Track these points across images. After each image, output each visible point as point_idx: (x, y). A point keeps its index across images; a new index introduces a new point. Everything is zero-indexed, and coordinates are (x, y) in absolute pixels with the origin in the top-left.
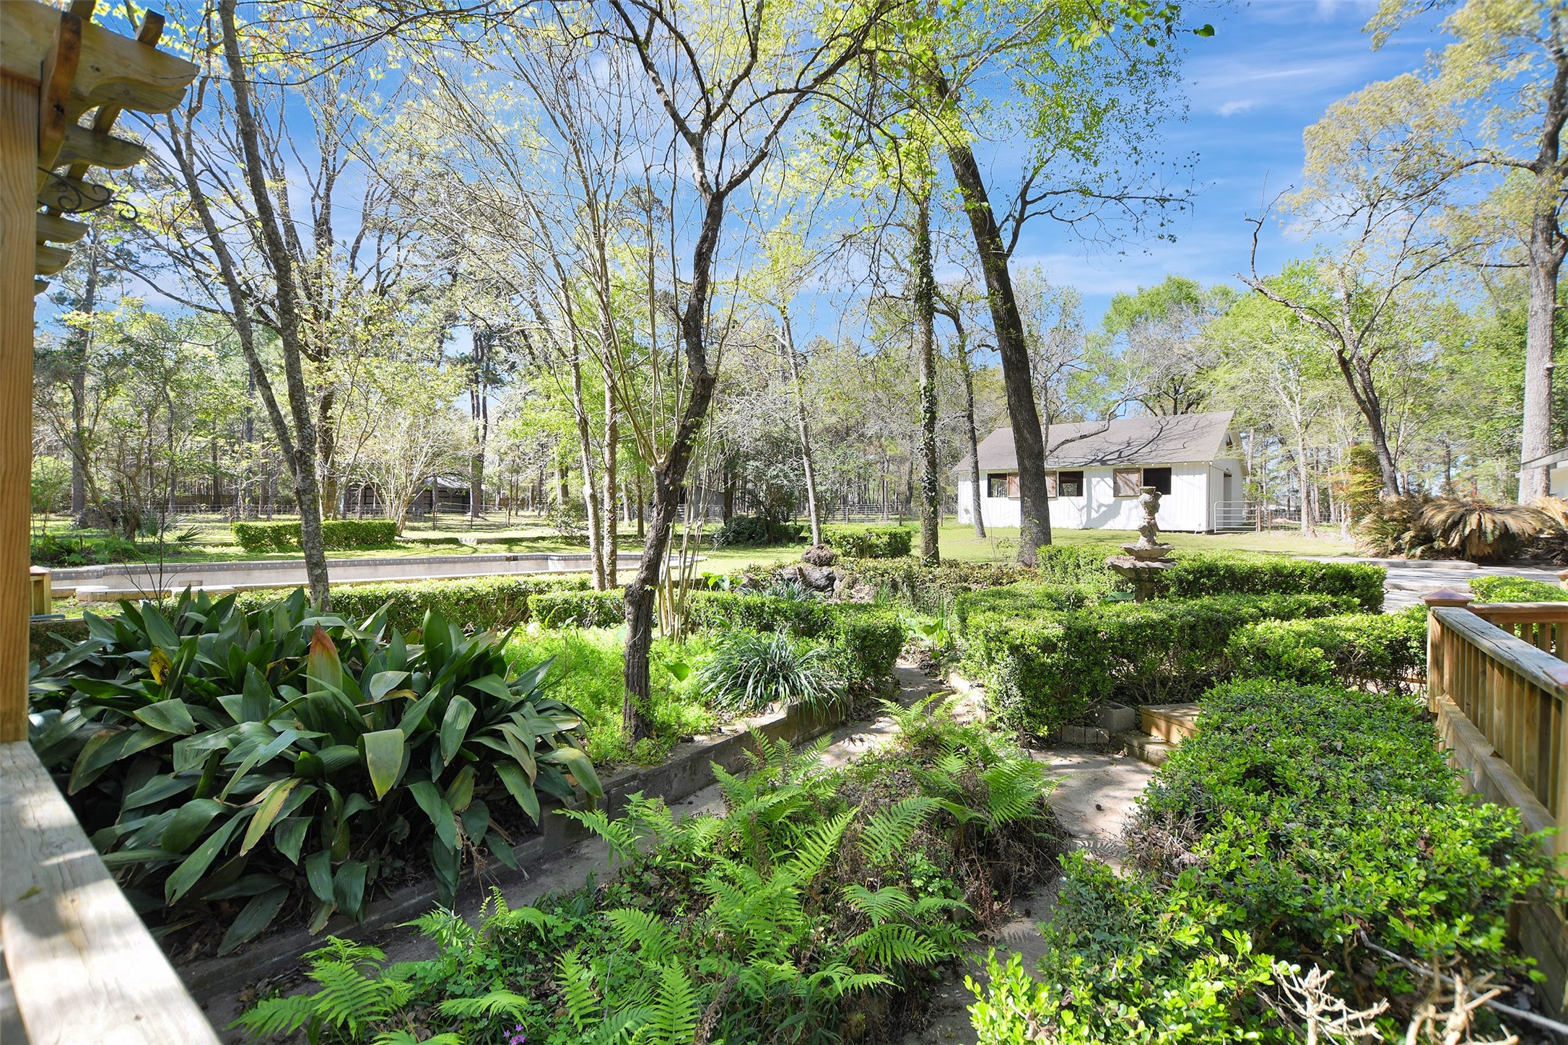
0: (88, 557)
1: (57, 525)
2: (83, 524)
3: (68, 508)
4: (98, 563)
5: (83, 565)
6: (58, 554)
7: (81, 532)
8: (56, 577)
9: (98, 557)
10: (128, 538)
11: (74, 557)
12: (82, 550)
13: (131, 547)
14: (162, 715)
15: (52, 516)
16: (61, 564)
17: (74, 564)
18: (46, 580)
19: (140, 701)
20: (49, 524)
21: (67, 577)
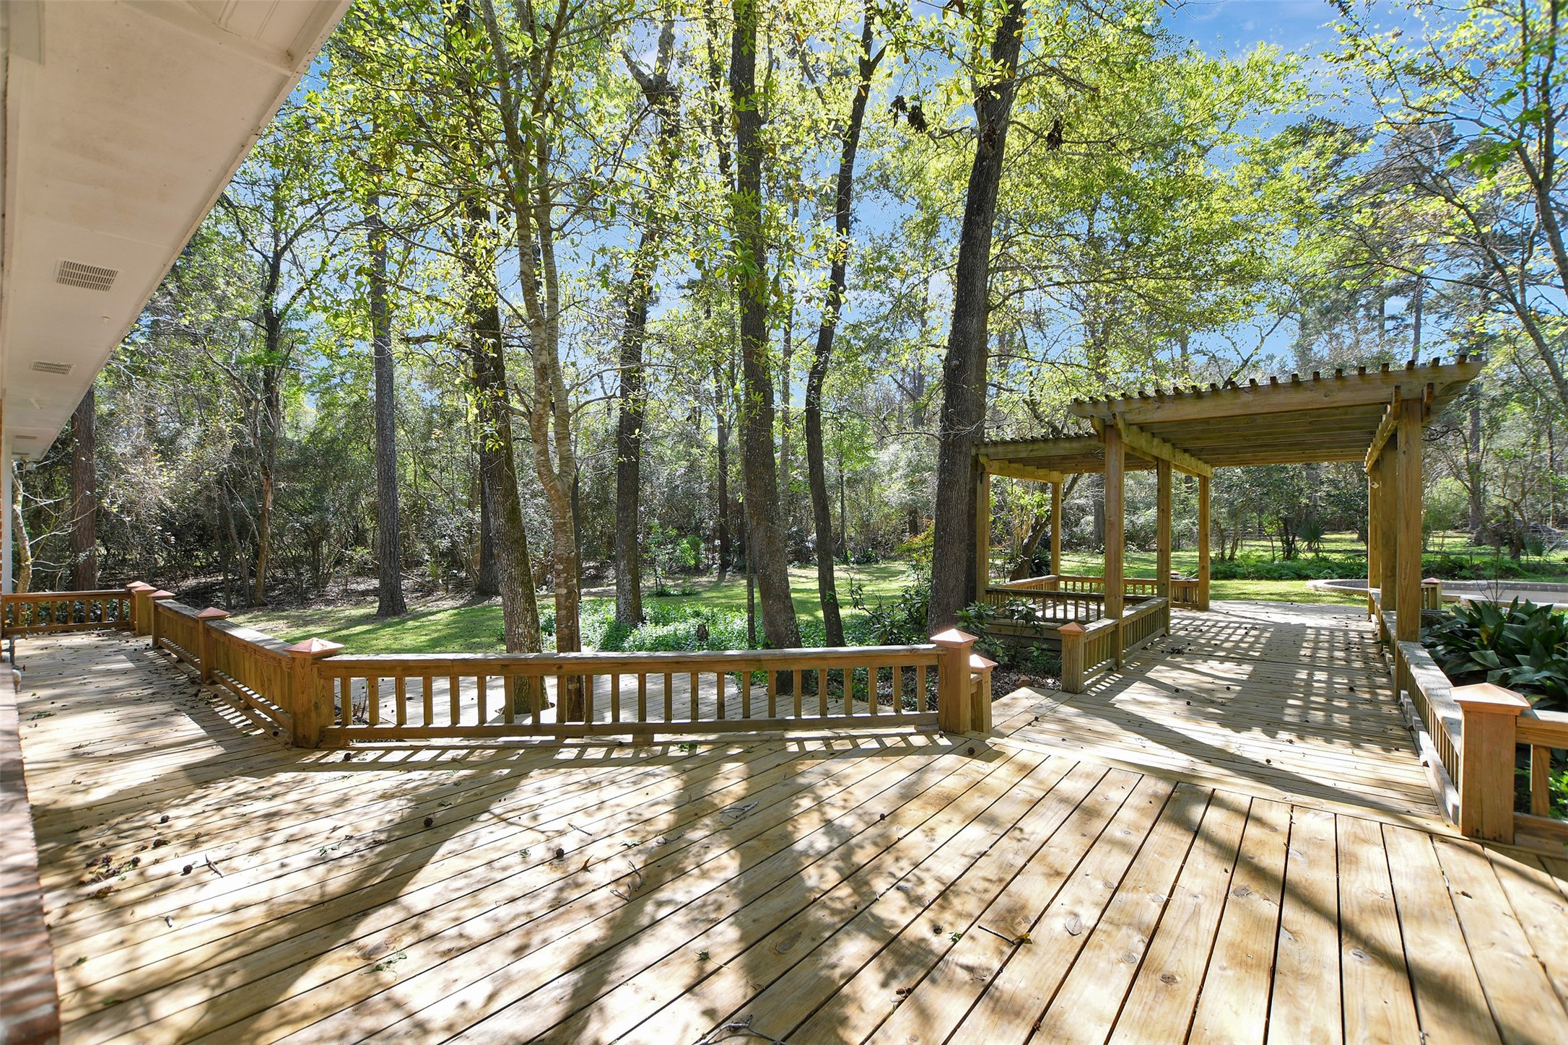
0: (1477, 572)
1: (1453, 542)
2: (1478, 542)
3: (1466, 525)
4: (1484, 578)
5: (1471, 579)
6: (1452, 569)
7: (1475, 549)
8: (1449, 587)
9: (1486, 573)
10: (1513, 558)
11: (1465, 573)
12: (1473, 566)
13: (1515, 566)
14: (1483, 657)
15: (1449, 532)
16: (1453, 577)
17: (1465, 578)
18: (1438, 588)
19: (1474, 649)
20: (1447, 541)
21: (1458, 588)
